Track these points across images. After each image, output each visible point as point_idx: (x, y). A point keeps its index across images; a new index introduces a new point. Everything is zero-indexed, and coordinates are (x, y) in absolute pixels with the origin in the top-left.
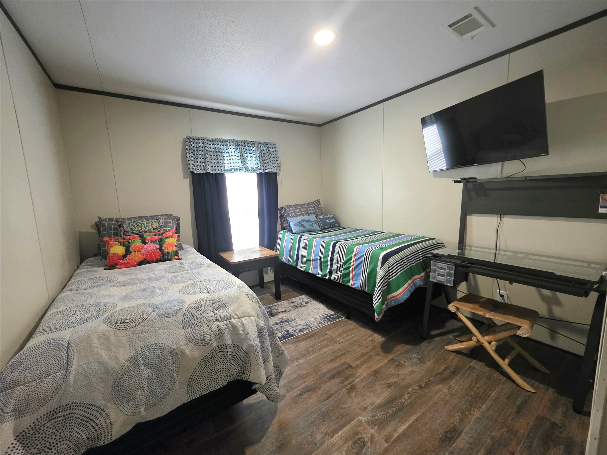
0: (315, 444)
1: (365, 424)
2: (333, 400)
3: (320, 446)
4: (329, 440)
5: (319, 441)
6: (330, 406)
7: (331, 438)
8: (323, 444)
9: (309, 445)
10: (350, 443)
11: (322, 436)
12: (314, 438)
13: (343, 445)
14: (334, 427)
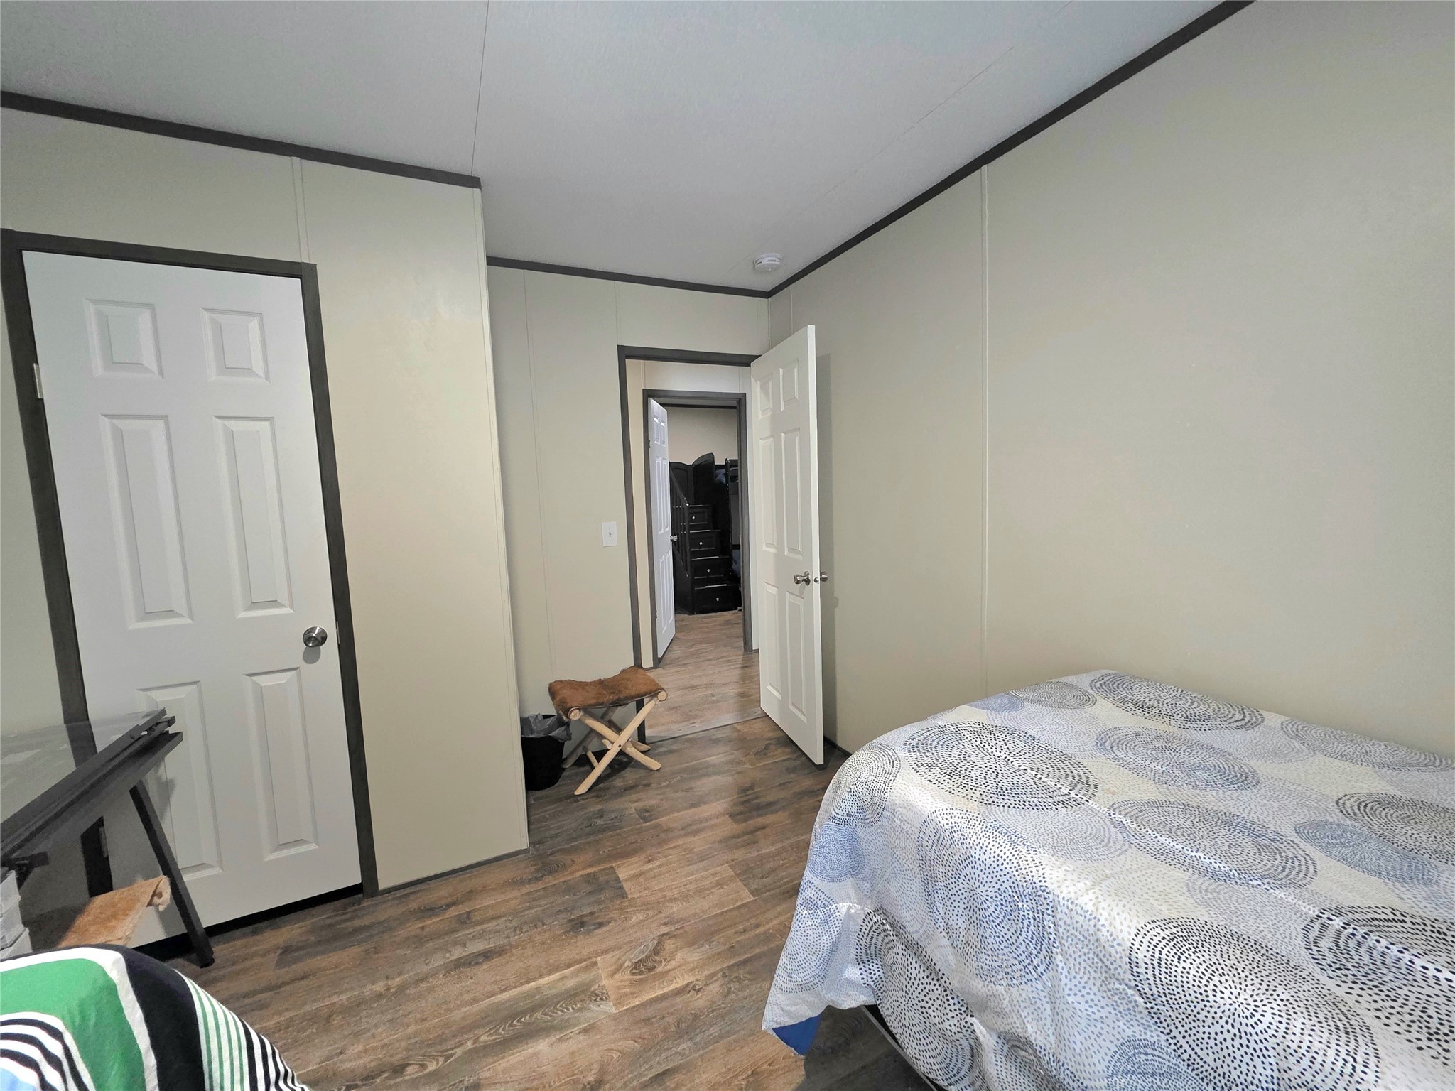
0: (726, 976)
1: (612, 998)
2: (651, 1068)
3: (717, 972)
4: (697, 980)
5: (715, 981)
6: (667, 1049)
7: (692, 982)
8: (709, 975)
9: (737, 977)
10: (660, 969)
11: (708, 988)
12: (724, 986)
13: (674, 969)
14: (678, 999)
